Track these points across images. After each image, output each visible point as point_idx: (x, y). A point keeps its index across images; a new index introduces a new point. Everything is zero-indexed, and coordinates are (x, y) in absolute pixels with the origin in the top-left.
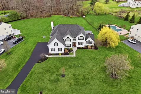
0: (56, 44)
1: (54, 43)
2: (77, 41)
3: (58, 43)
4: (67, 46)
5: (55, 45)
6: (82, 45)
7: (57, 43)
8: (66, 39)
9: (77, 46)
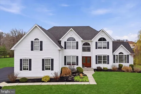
0: (37, 45)
1: (32, 42)
2: (94, 53)
3: (41, 42)
4: (69, 64)
5: (32, 49)
6: (104, 62)
7: (40, 40)
8: (65, 43)
9: (94, 66)
